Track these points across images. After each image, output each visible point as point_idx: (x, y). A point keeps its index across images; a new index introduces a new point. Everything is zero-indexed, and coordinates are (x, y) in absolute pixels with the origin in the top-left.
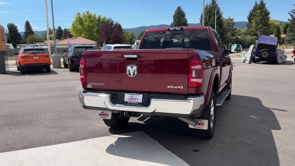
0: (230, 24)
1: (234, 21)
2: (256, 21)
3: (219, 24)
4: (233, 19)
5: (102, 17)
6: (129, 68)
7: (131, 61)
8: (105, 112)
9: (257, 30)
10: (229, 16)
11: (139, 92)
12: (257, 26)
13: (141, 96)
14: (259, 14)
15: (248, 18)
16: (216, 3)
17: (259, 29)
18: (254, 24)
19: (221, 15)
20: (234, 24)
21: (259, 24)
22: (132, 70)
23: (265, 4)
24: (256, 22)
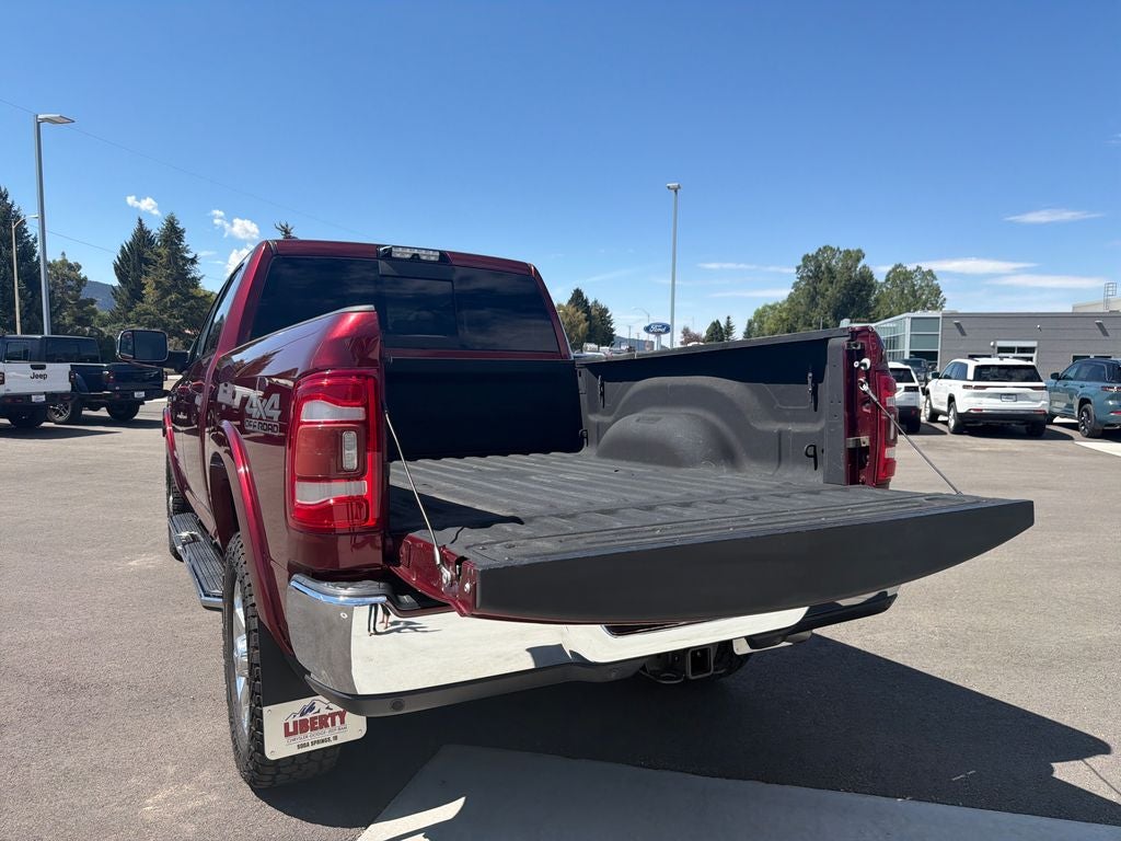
0: (70, 283)
1: (83, 273)
2: (157, 283)
3: (28, 277)
4: (79, 267)
9: (162, 311)
10: (63, 254)
12: (163, 297)
14: (165, 260)
15: (117, 268)
16: (9, 201)
17: (171, 307)
18: (150, 292)
19: (32, 245)
20: (82, 282)
21: (166, 292)
23: (183, 231)
24: (159, 285)
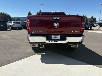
5: (3, 13)
6: (55, 24)
7: (56, 21)
8: (35, 44)
11: (58, 35)
13: (60, 36)
22: (56, 25)
